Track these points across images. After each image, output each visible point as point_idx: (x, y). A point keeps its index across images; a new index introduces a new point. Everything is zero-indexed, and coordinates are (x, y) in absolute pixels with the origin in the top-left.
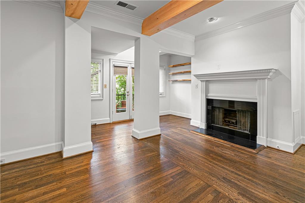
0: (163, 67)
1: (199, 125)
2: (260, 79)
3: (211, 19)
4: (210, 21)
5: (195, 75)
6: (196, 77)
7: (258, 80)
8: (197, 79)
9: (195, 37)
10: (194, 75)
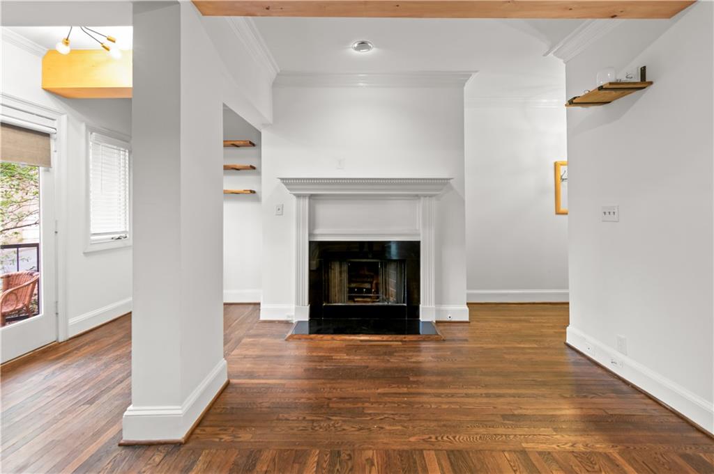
0: (128, 142)
1: (293, 314)
2: (425, 196)
3: (363, 45)
4: (357, 49)
5: (286, 179)
6: (286, 184)
7: (422, 198)
8: (288, 191)
9: (278, 74)
10: (282, 179)
